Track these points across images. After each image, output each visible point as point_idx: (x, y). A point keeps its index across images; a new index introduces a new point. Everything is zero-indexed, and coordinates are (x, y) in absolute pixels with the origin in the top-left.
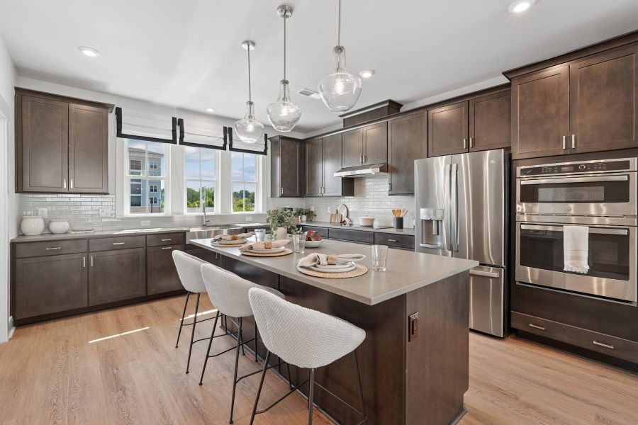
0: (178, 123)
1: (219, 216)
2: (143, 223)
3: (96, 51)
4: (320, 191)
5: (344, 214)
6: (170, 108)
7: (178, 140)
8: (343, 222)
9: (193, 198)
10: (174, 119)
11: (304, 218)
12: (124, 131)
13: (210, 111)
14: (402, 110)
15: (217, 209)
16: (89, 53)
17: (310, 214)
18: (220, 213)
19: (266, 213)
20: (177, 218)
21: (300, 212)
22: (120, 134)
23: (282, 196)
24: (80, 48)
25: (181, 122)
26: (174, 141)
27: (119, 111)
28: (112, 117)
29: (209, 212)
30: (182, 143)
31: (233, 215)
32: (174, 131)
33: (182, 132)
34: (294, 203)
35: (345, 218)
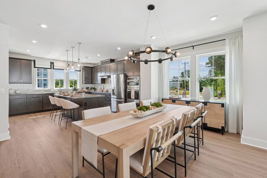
0: (52, 63)
1: (65, 89)
2: (41, 91)
3: (30, 50)
4: (96, 82)
5: (103, 88)
6: (50, 59)
7: (52, 68)
8: (103, 91)
9: (57, 84)
10: (51, 62)
11: (93, 90)
12: (36, 66)
13: (62, 60)
14: (115, 61)
15: (64, 87)
16: (28, 51)
17: (95, 89)
18: (65, 88)
19: (80, 88)
20: (52, 90)
21: (92, 88)
22: (35, 67)
23: (85, 84)
24: (26, 50)
25: (53, 63)
26: (51, 68)
27: (34, 61)
28: (33, 62)
29: (62, 88)
30: (53, 69)
31: (70, 89)
32: (51, 66)
33: (53, 66)
34: (90, 86)
35: (103, 90)
